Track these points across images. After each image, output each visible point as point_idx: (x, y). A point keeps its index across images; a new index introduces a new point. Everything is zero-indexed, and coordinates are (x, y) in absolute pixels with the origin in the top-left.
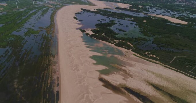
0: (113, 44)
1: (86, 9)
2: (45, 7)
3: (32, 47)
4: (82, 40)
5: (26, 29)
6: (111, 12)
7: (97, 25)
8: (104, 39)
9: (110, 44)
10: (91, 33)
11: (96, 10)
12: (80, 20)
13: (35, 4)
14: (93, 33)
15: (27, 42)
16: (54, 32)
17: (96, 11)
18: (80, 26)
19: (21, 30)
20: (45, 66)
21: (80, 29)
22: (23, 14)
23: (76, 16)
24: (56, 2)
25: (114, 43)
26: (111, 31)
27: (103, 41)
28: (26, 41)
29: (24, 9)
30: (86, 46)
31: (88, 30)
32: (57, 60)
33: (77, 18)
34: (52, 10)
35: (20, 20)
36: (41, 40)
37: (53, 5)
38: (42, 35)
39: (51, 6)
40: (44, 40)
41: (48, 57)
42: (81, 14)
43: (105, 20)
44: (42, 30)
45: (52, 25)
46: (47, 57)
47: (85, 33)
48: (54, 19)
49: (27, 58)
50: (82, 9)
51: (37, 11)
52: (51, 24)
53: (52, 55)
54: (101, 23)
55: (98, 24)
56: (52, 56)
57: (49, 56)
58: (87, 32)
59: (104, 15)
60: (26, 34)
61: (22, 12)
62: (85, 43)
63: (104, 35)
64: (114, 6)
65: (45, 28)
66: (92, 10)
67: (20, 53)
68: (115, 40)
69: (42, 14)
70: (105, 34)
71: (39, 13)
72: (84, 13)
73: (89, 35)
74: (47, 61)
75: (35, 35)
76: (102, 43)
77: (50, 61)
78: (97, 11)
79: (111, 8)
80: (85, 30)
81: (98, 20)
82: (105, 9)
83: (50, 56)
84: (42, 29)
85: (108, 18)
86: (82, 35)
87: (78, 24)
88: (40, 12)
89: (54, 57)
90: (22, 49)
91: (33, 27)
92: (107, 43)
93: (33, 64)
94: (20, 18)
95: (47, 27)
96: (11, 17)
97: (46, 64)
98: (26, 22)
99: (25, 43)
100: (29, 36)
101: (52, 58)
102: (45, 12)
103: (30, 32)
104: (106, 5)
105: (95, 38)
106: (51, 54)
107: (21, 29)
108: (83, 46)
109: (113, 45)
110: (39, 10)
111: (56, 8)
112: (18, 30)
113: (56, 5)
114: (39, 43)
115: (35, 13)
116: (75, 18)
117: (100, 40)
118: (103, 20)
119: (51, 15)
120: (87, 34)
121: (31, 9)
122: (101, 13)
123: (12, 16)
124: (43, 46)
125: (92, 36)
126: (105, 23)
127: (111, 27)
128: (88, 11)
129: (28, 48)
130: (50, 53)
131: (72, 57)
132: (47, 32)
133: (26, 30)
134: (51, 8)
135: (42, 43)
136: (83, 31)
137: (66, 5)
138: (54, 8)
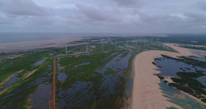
0: (199, 98)
1: (167, 55)
2: (125, 51)
3: (109, 85)
4: (159, 87)
5: (106, 68)
6: (198, 60)
7: (178, 74)
8: (186, 90)
9: (195, 98)
10: (171, 81)
11: (179, 57)
12: (158, 66)
13: (117, 48)
14: (173, 81)
15: (105, 80)
16: (130, 74)
17: (178, 58)
18: (158, 72)
19: (102, 69)
20: (118, 106)
21: (158, 75)
22: (106, 56)
23: (154, 62)
24: (136, 47)
25: (201, 98)
26: (198, 83)
27: (185, 93)
28: (105, 79)
29: (108, 52)
30: (163, 94)
31: (167, 78)
32: (130, 102)
33: (156, 64)
34: (132, 54)
35: (103, 60)
36: (117, 80)
37: (133, 50)
38: (120, 75)
39: (131, 51)
40: (120, 81)
41: (121, 97)
42: (160, 60)
43: (190, 69)
44: (120, 71)
45: (129, 68)
46: (120, 97)
47: (164, 80)
48: (132, 62)
49: (103, 94)
50: (162, 55)
51: (118, 54)
52: (129, 66)
53: (126, 97)
54: (184, 72)
55: (179, 73)
56: (126, 98)
57: (122, 97)
58: (166, 79)
59: (189, 63)
60: (106, 73)
61: (105, 54)
62: (162, 91)
63: (187, 85)
64: (202, 54)
65: (122, 69)
66: (174, 57)
67: (98, 89)
68: (203, 95)
69: (122, 57)
70: (189, 85)
71: (119, 55)
72: (164, 59)
73: (168, 83)
74: (121, 101)
75: (113, 75)
77: (123, 102)
78: (180, 58)
79: (198, 56)
80: (164, 77)
81: (180, 69)
82: (191, 56)
83: (124, 97)
84: (120, 70)
85: (194, 67)
86: (160, 82)
87: (157, 70)
88: (121, 55)
89: (128, 99)
90: (100, 85)
91: (112, 67)
92: (191, 96)
93: (108, 101)
94: (103, 59)
95: (125, 69)
97: (119, 105)
98: (108, 62)
99: (104, 81)
100: (108, 75)
101: (125, 99)
102: (125, 55)
103: (109, 71)
104: (193, 53)
105: (176, 88)
106: (125, 95)
107: (102, 68)
108: (159, 93)
109: (199, 100)
110: (120, 53)
111: (136, 52)
112: (100, 68)
113: (136, 50)
114: (116, 83)
115: (115, 56)
116: (153, 63)
117: (182, 91)
118: (188, 69)
119: (130, 58)
120: (166, 82)
121: (114, 52)
122: (185, 61)
123: (97, 56)
124: (119, 86)
125: (171, 85)
126: (189, 73)
127: (198, 78)
128: (168, 58)
129: (105, 85)
130: (124, 94)
131: (145, 103)
132: (124, 73)
133: (106, 70)
134: (130, 51)
135: (119, 83)
136: (161, 78)
137: (146, 51)
138: (133, 52)
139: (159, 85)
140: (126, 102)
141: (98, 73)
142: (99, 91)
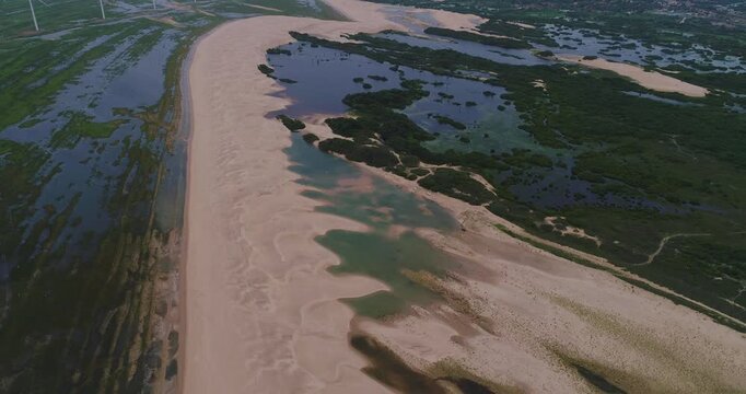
0: (412, 178)
1: (311, 32)
2: (146, 24)
3: (79, 194)
4: (288, 164)
5: (60, 114)
6: (406, 45)
7: (351, 101)
8: (374, 158)
9: (403, 181)
10: (326, 133)
11: (351, 37)
12: (282, 80)
13: (107, 14)
14: (335, 132)
15: (58, 174)
16: (174, 129)
17: (348, 41)
18: (282, 104)
19: (39, 121)
20: (124, 281)
21: (280, 116)
22: (55, 53)
23: (266, 64)
24: (194, 7)
25: (419, 178)
26: (407, 127)
27: (373, 169)
28: (56, 170)
29: (63, 33)
30: (303, 188)
31: (315, 122)
32: (179, 252)
33: (272, 71)
34: (177, 37)
35: (40, 77)
36: (116, 164)
37: (182, 17)
38: (126, 141)
39: (174, 23)
40: (130, 165)
41: (138, 239)
42: (289, 53)
43: (384, 79)
44: (128, 121)
45: (169, 99)
46: (134, 238)
47: (303, 132)
48: (178, 75)
49: (49, 245)
50: (294, 34)
51: (115, 40)
52: (164, 97)
53: (160, 231)
54: (366, 91)
55: (353, 96)
56: (157, 236)
57: (143, 235)
58: (310, 128)
59: (380, 58)
60: (58, 139)
61: (52, 45)
62: (298, 177)
63: (376, 140)
64: (418, 22)
65: (140, 110)
66: (334, 37)
67: (23, 224)
68: (422, 165)
69: (135, 54)
70: (384, 138)
71: (119, 49)
72: (300, 49)
73: (316, 143)
74: (137, 256)
75: (96, 144)
76: (368, 178)
77: (145, 256)
78: (354, 41)
79: (405, 30)
80: (303, 119)
81: (356, 80)
82: (386, 32)
83: (148, 233)
84: (127, 117)
85: (395, 69)
86: (289, 144)
87: (276, 95)
88: (127, 44)
89: (166, 240)
90: (32, 201)
91: (91, 106)
92: (390, 177)
93: (73, 272)
94: (40, 71)
95: (150, 110)
96: (8, 65)
97: (130, 272)
98: (66, 85)
99: (49, 178)
100: (71, 146)
101: (156, 244)
102: (148, 43)
103: (77, 128)
104: (390, 19)
105: (343, 156)
106: (156, 225)
107: (38, 117)
108: (289, 187)
109: (413, 186)
110: (122, 37)
111: (195, 28)
112: (28, 118)
113: (192, 18)
114: (109, 178)
115: (104, 50)
116: (263, 69)
117: (363, 165)
118: (377, 78)
119: (170, 59)
120: (310, 138)
122: (369, 49)
123: (9, 61)
124: (125, 192)
125: (327, 146)
126: (383, 92)
127: (407, 107)
128: (316, 42)
129: (59, 199)
130: (151, 224)
131: (239, 239)
132: (146, 127)
133: (61, 122)
134: (172, 27)
135: (123, 177)
136: (294, 126)
137: (231, 19)
138: (183, 30)
139: (285, 156)
140: (160, 251)
141: (15, 147)
142: (26, 235)
